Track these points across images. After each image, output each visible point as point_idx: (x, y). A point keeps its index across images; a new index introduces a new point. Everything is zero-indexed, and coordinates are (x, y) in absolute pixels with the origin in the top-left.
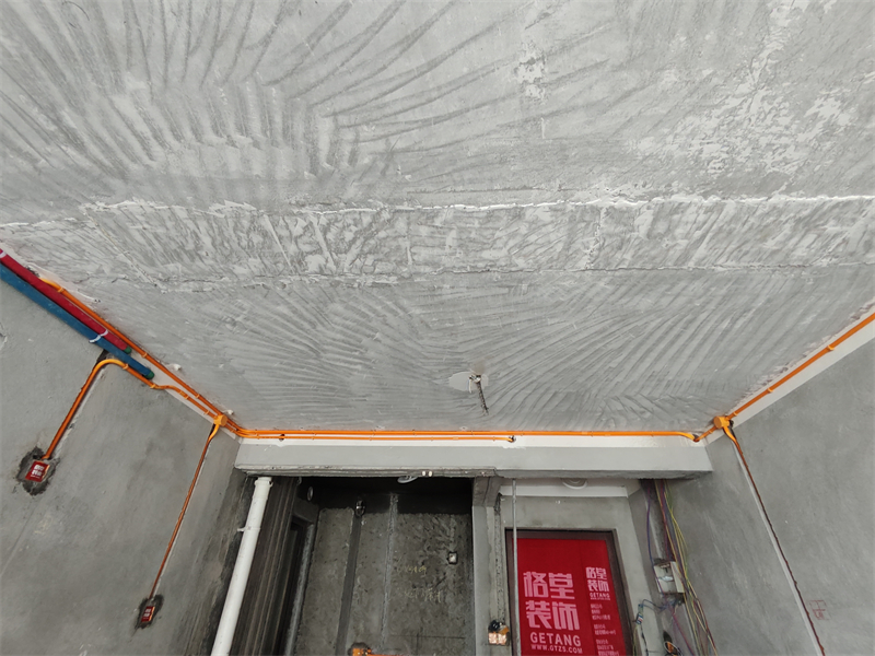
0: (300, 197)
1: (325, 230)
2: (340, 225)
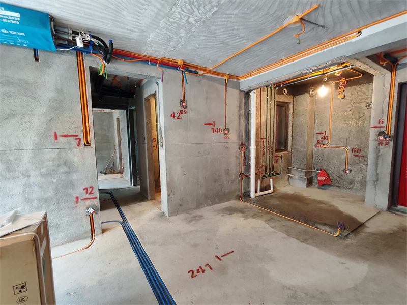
0: (168, 9)
1: (183, 11)
2: (183, 6)
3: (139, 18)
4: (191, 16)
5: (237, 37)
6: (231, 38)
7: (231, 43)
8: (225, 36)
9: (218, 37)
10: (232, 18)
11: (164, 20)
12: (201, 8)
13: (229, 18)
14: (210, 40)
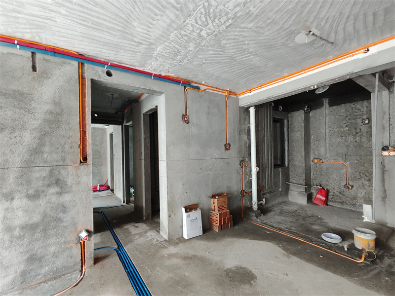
0: (182, 20)
1: (197, 23)
2: (198, 18)
3: (150, 30)
4: (204, 29)
5: (246, 52)
6: (240, 53)
7: (238, 58)
8: (234, 50)
9: (226, 51)
10: (245, 32)
11: (175, 32)
12: (217, 20)
13: (242, 31)
14: (218, 54)
